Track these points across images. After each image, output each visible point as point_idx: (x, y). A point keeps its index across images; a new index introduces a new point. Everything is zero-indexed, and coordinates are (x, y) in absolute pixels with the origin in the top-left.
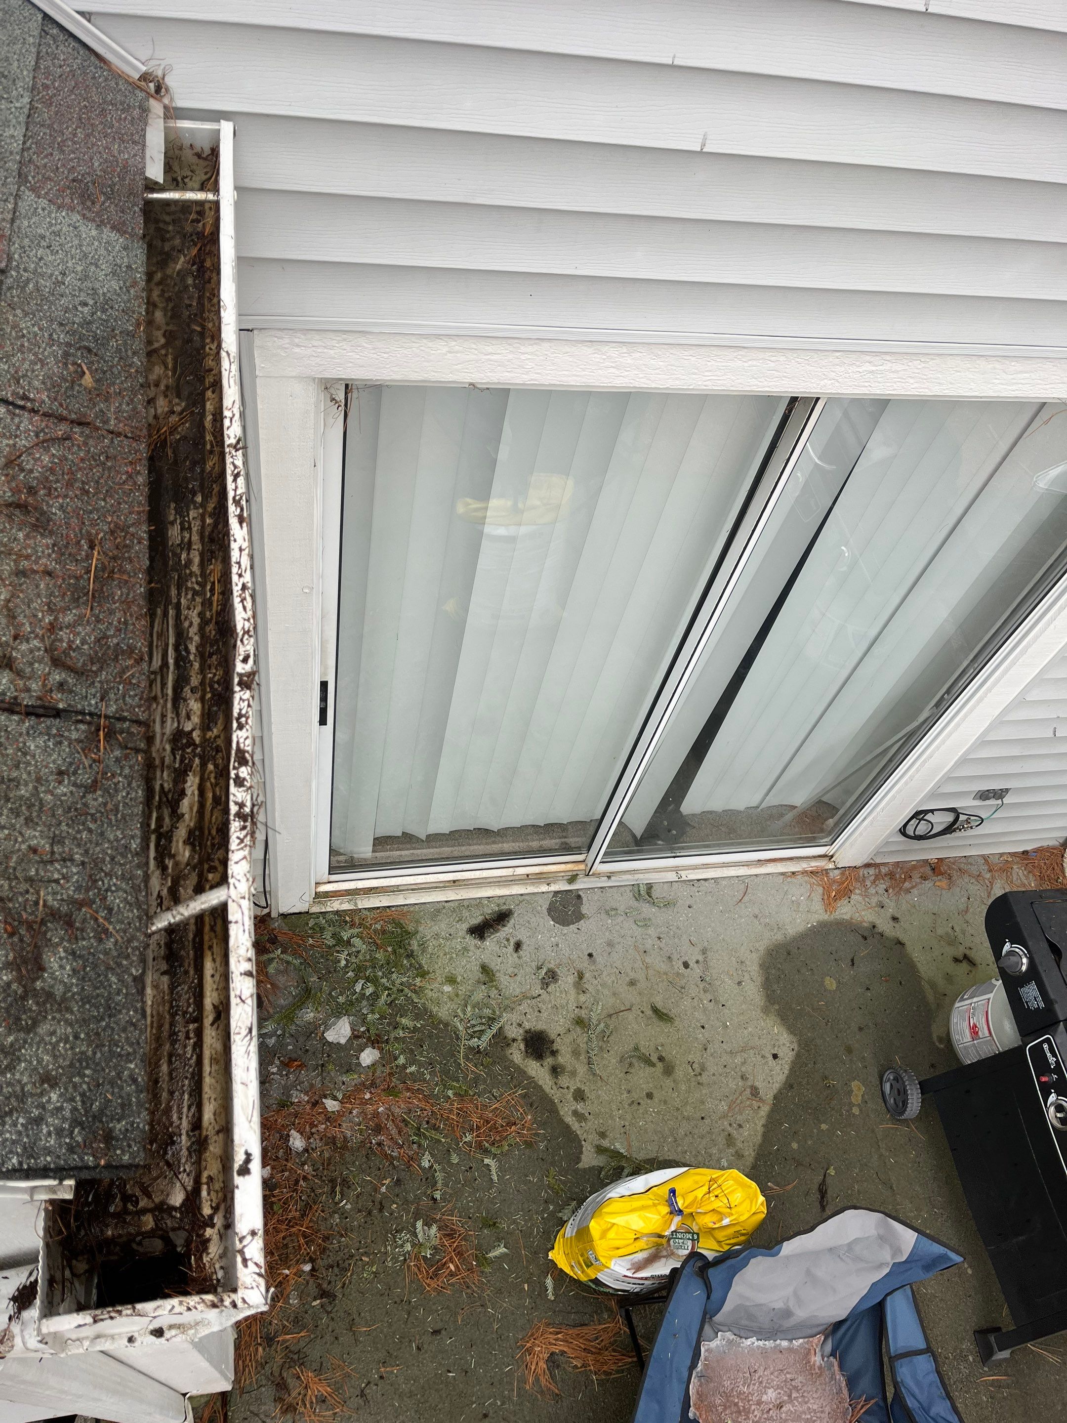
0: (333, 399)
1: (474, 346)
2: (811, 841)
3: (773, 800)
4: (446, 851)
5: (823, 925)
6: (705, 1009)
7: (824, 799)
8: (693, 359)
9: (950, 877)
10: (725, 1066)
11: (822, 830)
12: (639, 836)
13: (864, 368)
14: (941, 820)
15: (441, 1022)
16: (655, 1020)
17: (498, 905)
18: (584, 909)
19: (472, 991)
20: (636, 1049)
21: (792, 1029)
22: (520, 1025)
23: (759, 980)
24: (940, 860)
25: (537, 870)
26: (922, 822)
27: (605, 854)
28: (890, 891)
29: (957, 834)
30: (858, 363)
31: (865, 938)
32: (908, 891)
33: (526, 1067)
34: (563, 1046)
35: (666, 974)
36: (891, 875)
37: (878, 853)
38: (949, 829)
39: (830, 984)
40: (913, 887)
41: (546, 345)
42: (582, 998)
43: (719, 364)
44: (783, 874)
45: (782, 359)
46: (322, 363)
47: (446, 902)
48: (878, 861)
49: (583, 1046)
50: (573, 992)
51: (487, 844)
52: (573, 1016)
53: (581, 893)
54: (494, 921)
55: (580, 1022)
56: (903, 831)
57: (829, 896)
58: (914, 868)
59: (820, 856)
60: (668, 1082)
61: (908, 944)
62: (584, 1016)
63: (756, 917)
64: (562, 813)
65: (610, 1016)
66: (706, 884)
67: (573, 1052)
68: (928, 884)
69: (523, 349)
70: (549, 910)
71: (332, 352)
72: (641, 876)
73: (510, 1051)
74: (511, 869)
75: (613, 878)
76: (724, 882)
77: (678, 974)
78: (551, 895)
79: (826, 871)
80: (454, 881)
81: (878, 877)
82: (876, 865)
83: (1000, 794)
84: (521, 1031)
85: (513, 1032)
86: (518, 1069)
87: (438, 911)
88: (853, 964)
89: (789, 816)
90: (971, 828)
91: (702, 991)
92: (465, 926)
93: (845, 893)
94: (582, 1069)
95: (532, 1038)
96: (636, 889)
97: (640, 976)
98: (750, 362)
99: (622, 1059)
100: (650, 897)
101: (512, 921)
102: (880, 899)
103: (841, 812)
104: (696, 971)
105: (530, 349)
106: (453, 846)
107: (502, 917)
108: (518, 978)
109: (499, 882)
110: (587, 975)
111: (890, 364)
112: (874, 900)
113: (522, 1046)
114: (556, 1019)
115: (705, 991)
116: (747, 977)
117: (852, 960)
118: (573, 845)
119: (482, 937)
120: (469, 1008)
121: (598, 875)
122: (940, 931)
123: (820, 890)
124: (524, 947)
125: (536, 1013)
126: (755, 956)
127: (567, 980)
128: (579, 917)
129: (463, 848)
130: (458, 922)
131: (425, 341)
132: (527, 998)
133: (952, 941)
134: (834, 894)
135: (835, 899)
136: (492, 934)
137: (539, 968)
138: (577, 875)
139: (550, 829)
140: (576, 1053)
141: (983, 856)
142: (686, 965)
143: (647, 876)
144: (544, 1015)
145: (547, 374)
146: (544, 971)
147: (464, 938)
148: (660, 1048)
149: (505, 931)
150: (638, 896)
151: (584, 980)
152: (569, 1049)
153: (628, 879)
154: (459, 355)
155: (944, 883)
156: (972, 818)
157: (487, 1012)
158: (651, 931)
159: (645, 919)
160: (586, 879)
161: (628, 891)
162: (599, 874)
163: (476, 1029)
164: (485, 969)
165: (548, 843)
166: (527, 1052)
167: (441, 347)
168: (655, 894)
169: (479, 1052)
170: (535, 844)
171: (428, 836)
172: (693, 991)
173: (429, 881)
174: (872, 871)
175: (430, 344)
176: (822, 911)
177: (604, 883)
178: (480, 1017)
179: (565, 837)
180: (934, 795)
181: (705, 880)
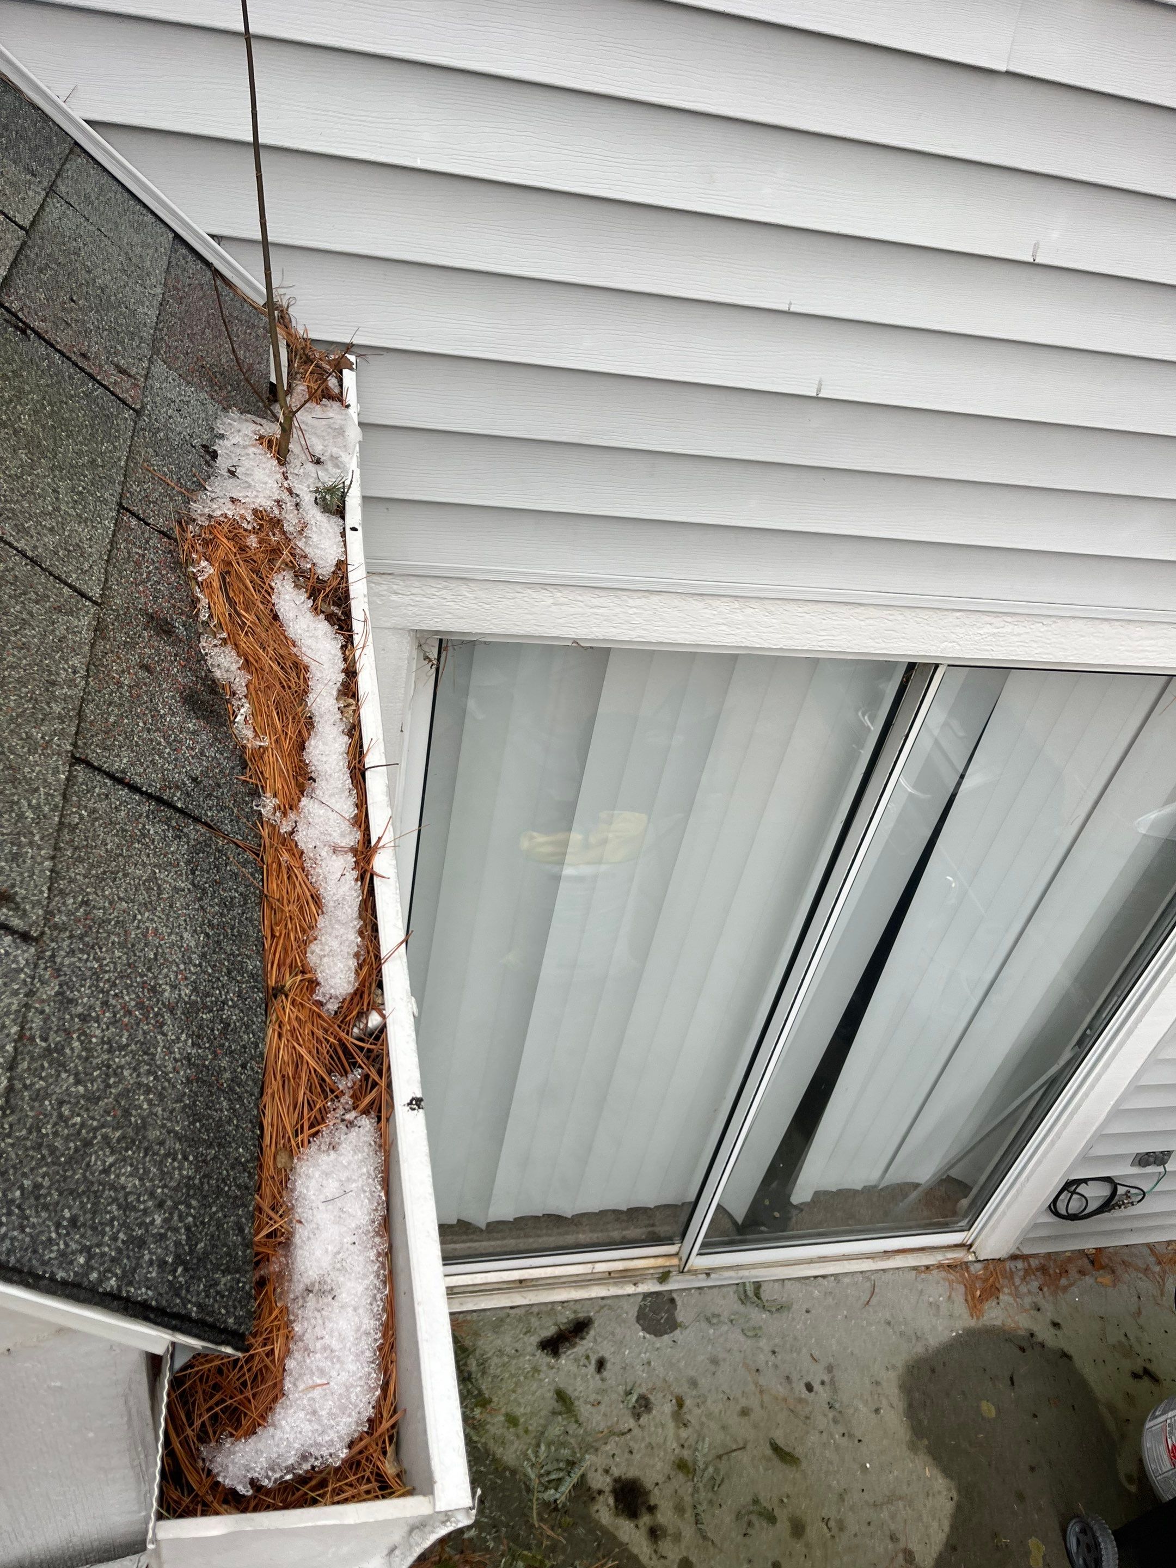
0: (426, 658)
1: (580, 598)
2: (942, 1227)
3: (896, 1176)
4: (511, 1243)
5: (970, 1333)
6: (837, 1447)
7: (953, 1173)
8: (807, 616)
9: (1113, 1272)
10: (869, 1523)
11: (954, 1213)
12: (740, 1220)
13: (985, 630)
14: (1096, 1193)
15: (506, 1468)
16: (776, 1461)
17: (575, 1312)
18: (681, 1316)
19: (545, 1427)
20: (756, 1501)
21: (947, 1472)
22: (607, 1471)
23: (900, 1405)
24: (1099, 1250)
25: (620, 1266)
26: (1075, 1196)
27: (704, 1245)
28: (1045, 1289)
29: (1117, 1213)
30: (978, 625)
31: (1023, 1350)
32: (1065, 1289)
33: (617, 1528)
34: (662, 1498)
35: (785, 1400)
36: (1043, 1269)
37: (1025, 1240)
38: (1108, 1205)
39: (988, 1409)
40: (1071, 1285)
41: (655, 598)
42: (684, 1433)
43: (835, 623)
44: (915, 1268)
45: (900, 618)
46: (419, 613)
47: (512, 1308)
48: (1026, 1251)
49: (688, 1499)
50: (671, 1425)
51: (559, 1234)
52: (673, 1458)
53: (675, 1295)
54: (570, 1332)
55: (682, 1466)
56: (1053, 1208)
57: (973, 1297)
58: (1069, 1259)
59: (956, 1246)
60: (799, 1547)
61: (1075, 1358)
62: (686, 1457)
63: (889, 1323)
64: (647, 1197)
65: (720, 1457)
66: (825, 1282)
67: (676, 1508)
68: (1088, 1280)
69: (631, 602)
70: (638, 1319)
71: (431, 601)
72: (746, 1273)
73: (596, 1508)
74: (590, 1266)
75: (712, 1276)
76: (846, 1280)
77: (800, 1400)
78: (641, 1297)
79: (966, 1265)
80: (521, 1281)
81: (1028, 1272)
82: (1025, 1258)
83: (1160, 1158)
84: (609, 1479)
85: (599, 1481)
86: (606, 1532)
87: (502, 1320)
88: (1013, 1384)
89: (914, 1195)
90: (1132, 1204)
91: (832, 1424)
92: (534, 1340)
93: (992, 1291)
94: (688, 1532)
95: (622, 1489)
96: (741, 1289)
97: (754, 1402)
98: (867, 621)
99: (739, 1516)
100: (759, 1298)
101: (592, 1333)
102: (1035, 1300)
103: (974, 1191)
104: (823, 1394)
105: (638, 602)
106: (518, 1237)
107: (580, 1327)
108: (602, 1408)
109: (575, 1282)
110: (688, 1402)
111: (1011, 626)
112: (1028, 1300)
113: (611, 1501)
114: (651, 1463)
115: (835, 1421)
116: (884, 1402)
117: (1012, 1379)
118: (662, 1235)
119: (556, 1353)
120: (543, 1448)
121: (694, 1272)
122: (1112, 1340)
123: (961, 1289)
124: (608, 1366)
125: (627, 1455)
126: (892, 1375)
127: (663, 1408)
128: (673, 1325)
129: (531, 1240)
130: (525, 1334)
131: (529, 591)
132: (614, 1434)
133: (1126, 1350)
134: (978, 1293)
135: (981, 1299)
136: (568, 1349)
137: (629, 1393)
138: (669, 1272)
139: (634, 1214)
140: (679, 1509)
141: (1148, 1245)
142: (809, 1388)
143: (754, 1272)
144: (637, 1456)
145: (655, 631)
146: (634, 1398)
147: (534, 1355)
148: (785, 1500)
149: (584, 1346)
150: (744, 1299)
151: (685, 1409)
152: (671, 1504)
153: (731, 1277)
154: (563, 607)
155: (1107, 1279)
156: (1133, 1191)
157: (565, 1452)
158: (763, 1343)
159: (754, 1328)
160: (680, 1277)
161: (732, 1293)
162: (696, 1270)
163: (553, 1476)
164: (561, 1396)
165: (633, 1232)
166: (616, 1508)
167: (546, 599)
168: (764, 1296)
169: (556, 1509)
170: (616, 1235)
171: (489, 1224)
172: (822, 1422)
173: (489, 1281)
174: (1020, 1264)
175: (535, 595)
176: (966, 1315)
177: (702, 1282)
178: (557, 1460)
179: (653, 1225)
180: (1086, 1158)
181: (824, 1277)
